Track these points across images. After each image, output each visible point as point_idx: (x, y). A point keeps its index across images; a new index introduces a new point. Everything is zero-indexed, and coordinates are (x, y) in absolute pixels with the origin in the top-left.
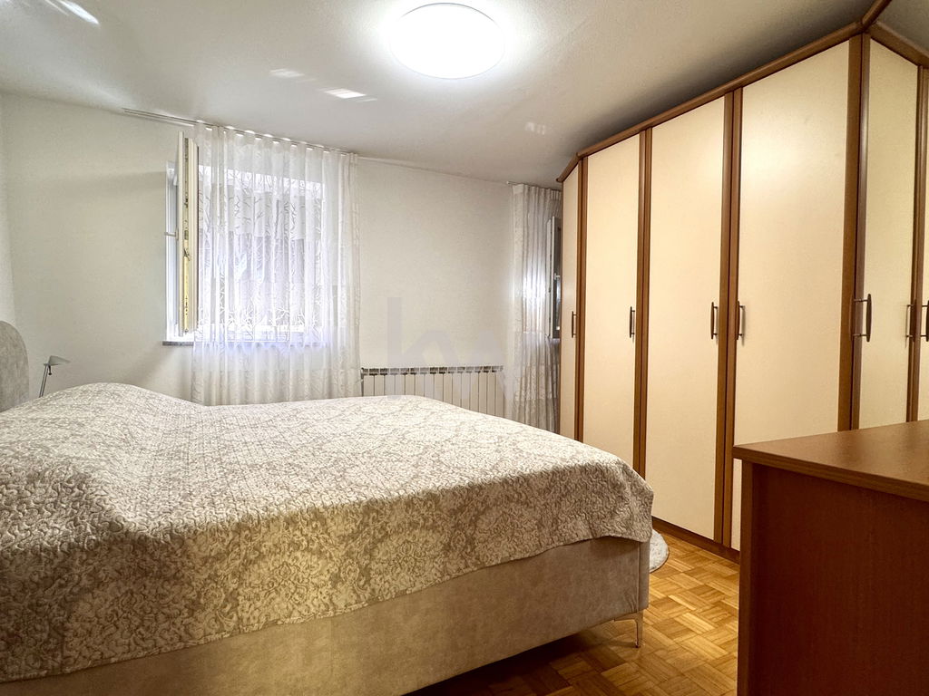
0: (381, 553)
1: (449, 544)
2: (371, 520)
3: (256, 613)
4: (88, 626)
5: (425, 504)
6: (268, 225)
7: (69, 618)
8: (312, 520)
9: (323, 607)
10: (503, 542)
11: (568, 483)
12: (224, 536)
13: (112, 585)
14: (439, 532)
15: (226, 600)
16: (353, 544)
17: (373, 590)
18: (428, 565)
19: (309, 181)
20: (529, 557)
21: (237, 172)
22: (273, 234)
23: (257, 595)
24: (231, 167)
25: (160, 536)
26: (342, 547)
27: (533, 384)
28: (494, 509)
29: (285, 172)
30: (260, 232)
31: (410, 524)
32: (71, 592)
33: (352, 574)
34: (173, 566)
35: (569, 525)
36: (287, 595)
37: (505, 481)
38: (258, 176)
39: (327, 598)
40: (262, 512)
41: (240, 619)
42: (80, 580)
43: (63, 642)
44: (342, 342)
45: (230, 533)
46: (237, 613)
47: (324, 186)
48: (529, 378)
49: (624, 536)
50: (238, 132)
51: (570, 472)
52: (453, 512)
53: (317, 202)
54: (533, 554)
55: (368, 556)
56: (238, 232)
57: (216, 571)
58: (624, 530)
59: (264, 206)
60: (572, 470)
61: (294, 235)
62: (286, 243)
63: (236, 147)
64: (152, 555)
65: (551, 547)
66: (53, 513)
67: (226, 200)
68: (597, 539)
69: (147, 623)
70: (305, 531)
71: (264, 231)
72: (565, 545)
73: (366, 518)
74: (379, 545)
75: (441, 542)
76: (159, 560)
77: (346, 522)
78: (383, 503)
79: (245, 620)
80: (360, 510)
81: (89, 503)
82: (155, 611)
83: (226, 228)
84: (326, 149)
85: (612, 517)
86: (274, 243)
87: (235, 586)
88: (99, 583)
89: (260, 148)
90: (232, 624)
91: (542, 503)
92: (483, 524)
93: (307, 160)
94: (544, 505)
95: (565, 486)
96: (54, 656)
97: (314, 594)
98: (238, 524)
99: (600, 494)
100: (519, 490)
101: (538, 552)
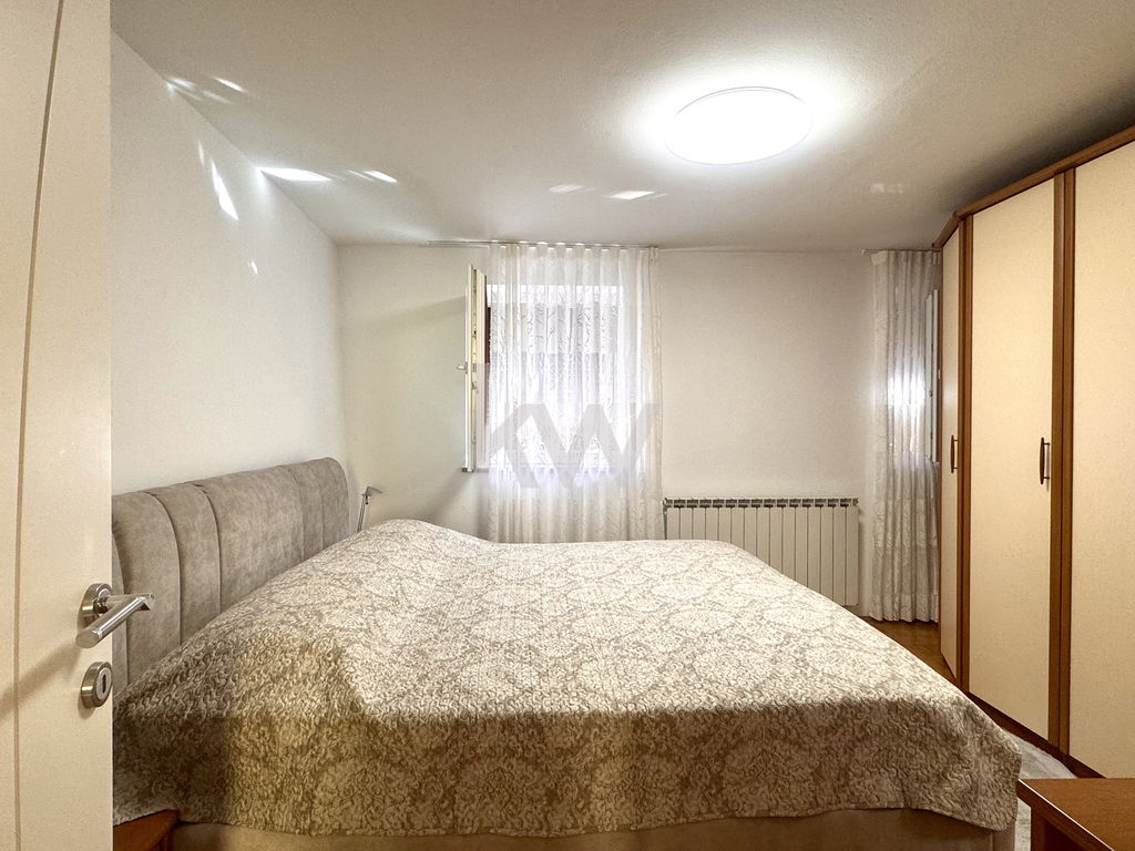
0: (604, 775)
1: (687, 778)
2: (592, 736)
3: (471, 816)
4: (330, 796)
5: (658, 725)
6: (560, 341)
7: (316, 787)
8: (529, 726)
9: (536, 825)
10: (761, 790)
11: (866, 723)
12: (443, 730)
13: (351, 762)
14: (675, 761)
15: (444, 795)
16: (572, 760)
17: (592, 816)
18: (661, 799)
19: (606, 285)
20: (798, 818)
21: (530, 287)
22: (565, 351)
23: (472, 798)
24: (524, 282)
25: (389, 723)
26: (560, 760)
27: (905, 525)
28: (751, 743)
29: (578, 281)
30: (553, 348)
31: (638, 746)
32: (319, 764)
33: (570, 794)
34: (398, 753)
35: (867, 782)
36: (501, 802)
37: (767, 710)
38: (551, 288)
39: (542, 815)
40: (480, 710)
41: (456, 818)
42: (326, 753)
43: (312, 807)
44: (642, 468)
45: (449, 729)
46: (453, 810)
47: (621, 288)
48: (899, 514)
49: (957, 816)
50: (531, 245)
51: (871, 708)
52: (694, 741)
53: (614, 310)
54: (804, 814)
55: (588, 776)
56: (532, 351)
57: (436, 764)
58: (958, 806)
59: (556, 321)
60: (873, 706)
61: (588, 349)
62: (580, 359)
63: (529, 262)
64: (381, 740)
65: (834, 807)
66: (313, 685)
67: (519, 318)
68: (911, 809)
69: (377, 804)
70: (521, 737)
71: (556, 349)
72: (857, 809)
73: (588, 732)
74: (601, 765)
75: (677, 776)
76: (387, 746)
77: (564, 734)
78: (607, 718)
79: (459, 820)
80: (581, 722)
81: (340, 680)
82: (383, 793)
83: (519, 347)
84: (623, 247)
85: (939, 782)
86: (567, 359)
87: (453, 783)
88: (340, 759)
89: (553, 258)
90: (448, 822)
91: (822, 745)
92: (733, 761)
93: (602, 263)
94: (826, 749)
95: (861, 727)
96: (305, 819)
97: (528, 808)
98: (457, 721)
99: (922, 745)
100: (788, 724)
101: (811, 812)
